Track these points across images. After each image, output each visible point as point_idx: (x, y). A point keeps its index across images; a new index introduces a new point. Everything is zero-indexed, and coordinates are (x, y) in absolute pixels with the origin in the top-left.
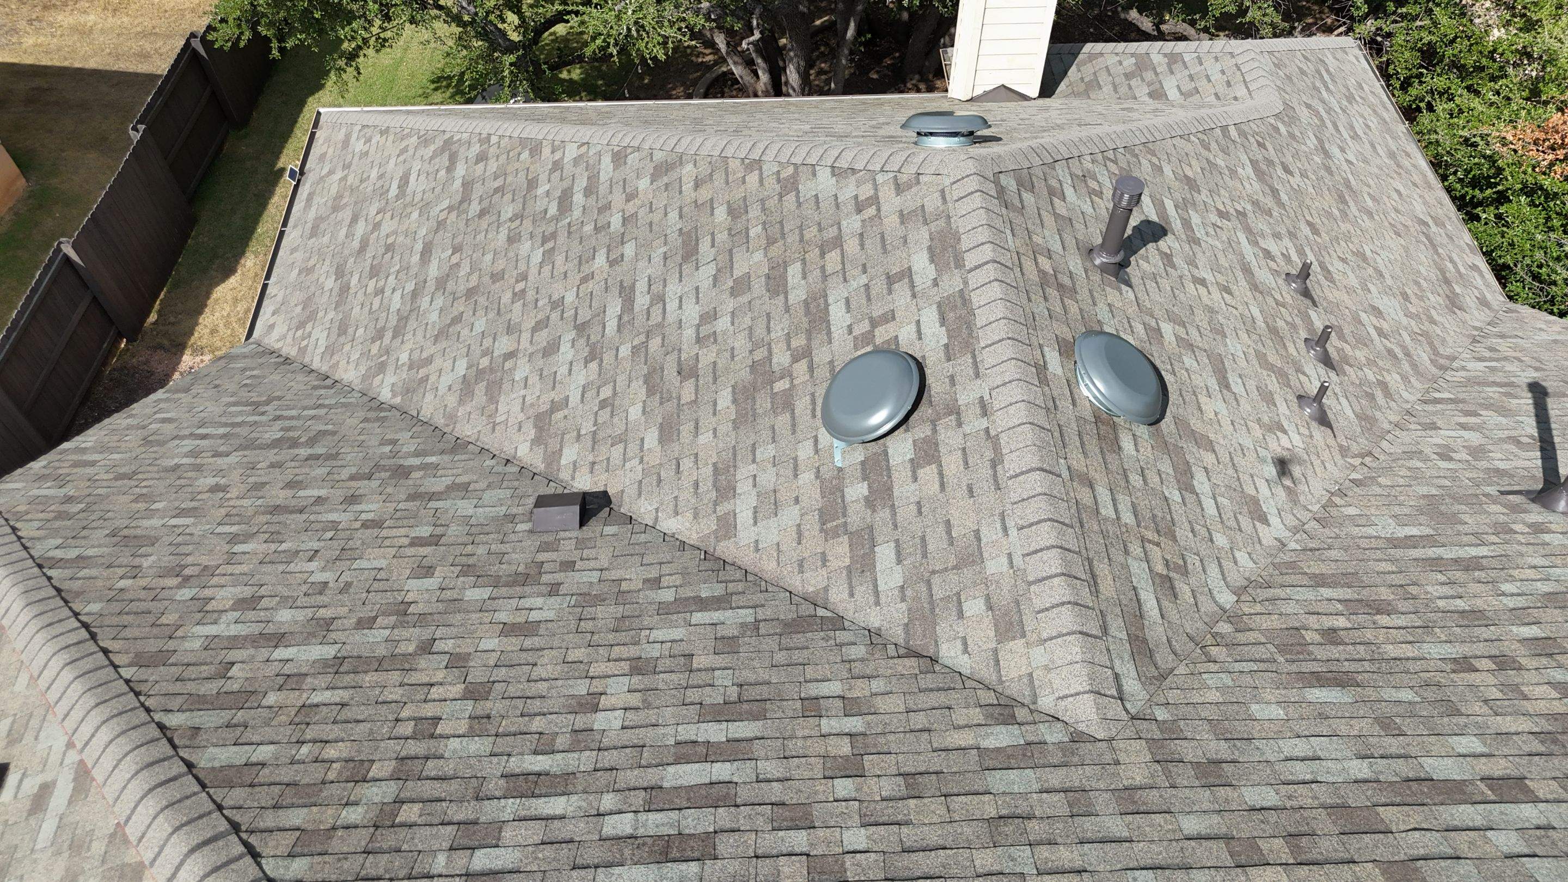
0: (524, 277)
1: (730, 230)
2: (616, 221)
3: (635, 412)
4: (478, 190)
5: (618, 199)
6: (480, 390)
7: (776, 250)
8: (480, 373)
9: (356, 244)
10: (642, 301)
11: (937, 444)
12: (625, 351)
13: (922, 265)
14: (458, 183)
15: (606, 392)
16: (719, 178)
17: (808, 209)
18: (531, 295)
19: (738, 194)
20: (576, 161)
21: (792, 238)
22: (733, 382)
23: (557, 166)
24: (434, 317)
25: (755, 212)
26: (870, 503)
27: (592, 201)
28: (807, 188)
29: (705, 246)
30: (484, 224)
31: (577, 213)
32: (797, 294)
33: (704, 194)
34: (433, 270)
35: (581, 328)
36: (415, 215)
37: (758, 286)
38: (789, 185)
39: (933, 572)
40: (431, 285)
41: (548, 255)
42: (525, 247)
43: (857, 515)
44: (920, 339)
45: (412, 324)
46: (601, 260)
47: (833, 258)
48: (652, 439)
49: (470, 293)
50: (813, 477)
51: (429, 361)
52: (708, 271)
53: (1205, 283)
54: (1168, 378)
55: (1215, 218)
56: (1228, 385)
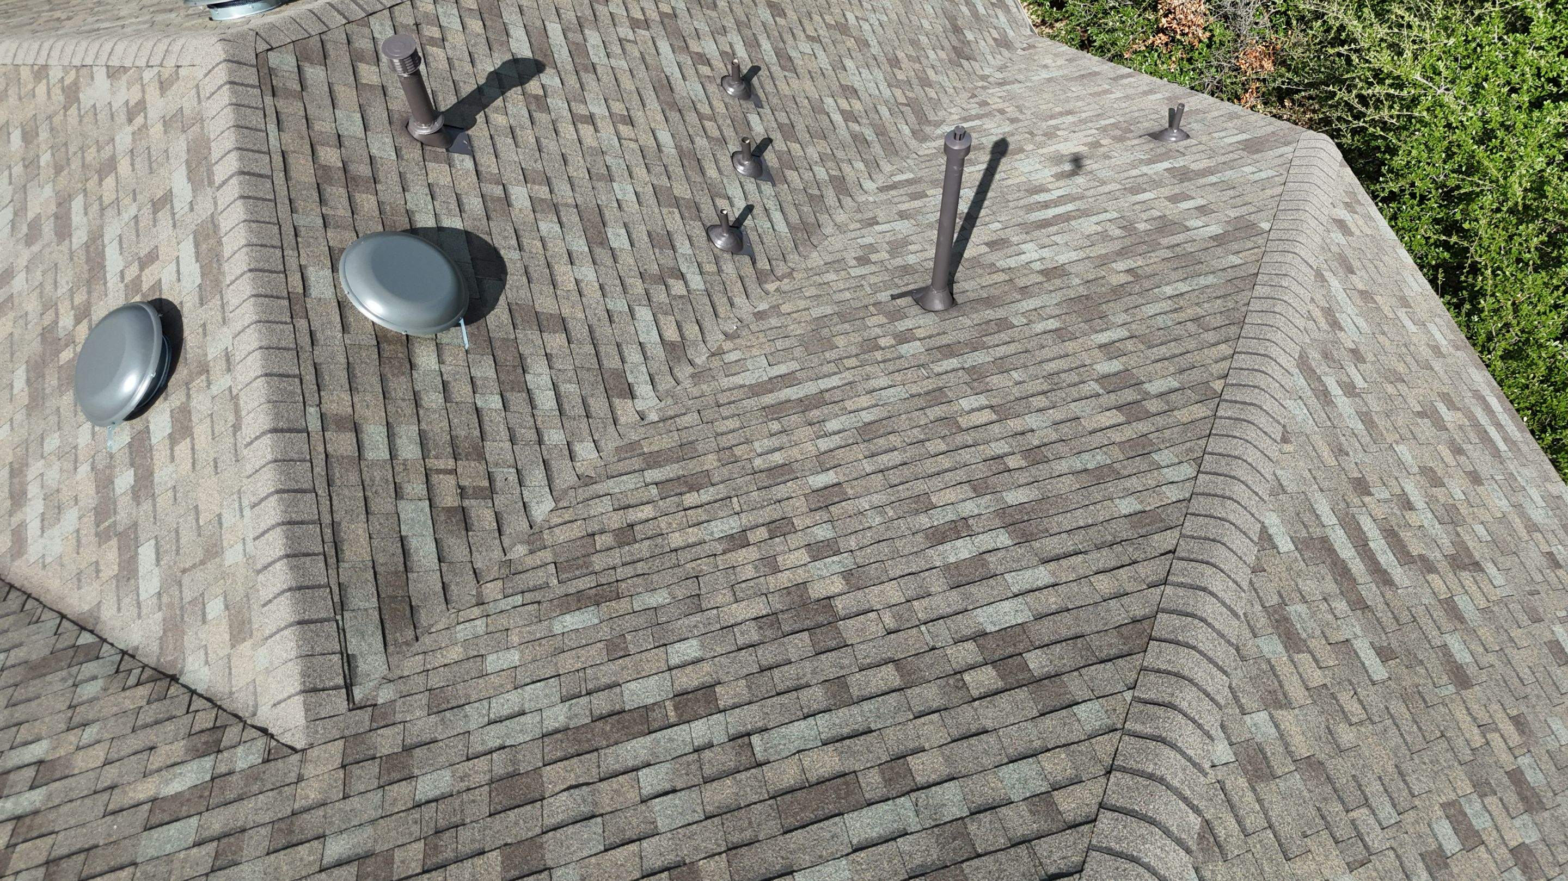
1: (24, 159)
7: (62, 180)
11: (189, 412)
13: (181, 185)
16: (13, 93)
17: (89, 124)
19: (30, 112)
21: (75, 164)
22: (26, 358)
25: (44, 133)
26: (135, 494)
28: (88, 97)
29: (3, 184)
32: (80, 237)
33: (2, 115)
37: (48, 230)
38: (72, 94)
39: (184, 571)
43: (124, 512)
44: (179, 280)
47: (109, 184)
50: (89, 469)
52: (6, 216)
53: (591, 119)
54: (510, 255)
55: (625, 31)
56: (604, 242)
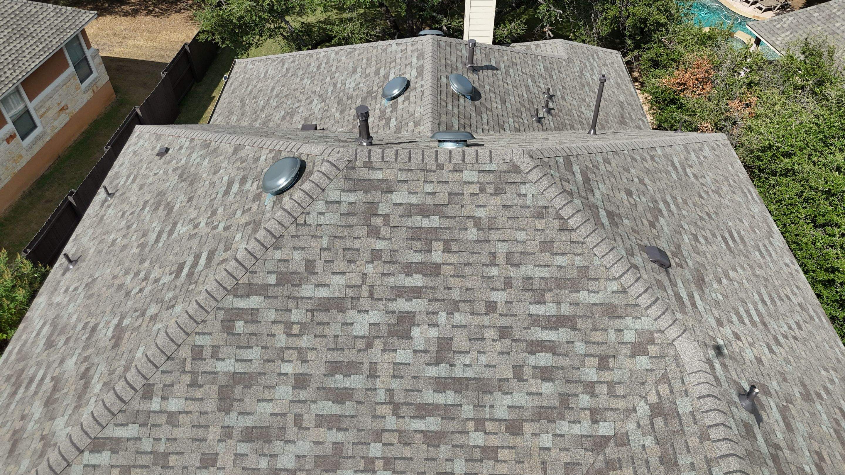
0: (304, 88)
1: (366, 64)
2: (334, 69)
3: (334, 110)
4: (292, 70)
5: (335, 63)
6: (288, 118)
7: (378, 66)
8: (288, 114)
9: (248, 92)
10: (339, 85)
11: (409, 96)
12: (332, 98)
13: (414, 61)
14: (285, 70)
15: (326, 108)
16: (365, 53)
17: (389, 55)
18: (306, 92)
19: (370, 55)
20: (323, 57)
21: (383, 62)
23: (318, 59)
24: (274, 104)
25: (374, 58)
26: (391, 112)
27: (327, 65)
29: (359, 70)
30: (292, 78)
31: (322, 69)
32: (382, 74)
33: (360, 57)
34: (275, 93)
35: (320, 96)
36: (269, 81)
37: (372, 75)
39: (403, 120)
40: (274, 97)
41: (312, 82)
42: (306, 80)
44: (410, 76)
45: (267, 107)
46: (328, 79)
47: (393, 65)
48: (337, 115)
49: (286, 96)
50: (379, 110)
51: (272, 114)
52: (358, 75)
53: (507, 83)
54: (483, 95)
55: (520, 73)
56: (505, 104)
